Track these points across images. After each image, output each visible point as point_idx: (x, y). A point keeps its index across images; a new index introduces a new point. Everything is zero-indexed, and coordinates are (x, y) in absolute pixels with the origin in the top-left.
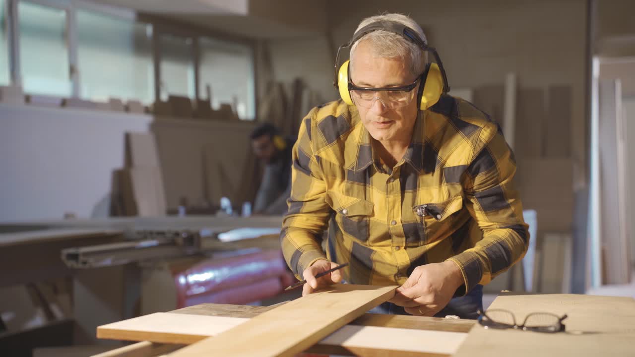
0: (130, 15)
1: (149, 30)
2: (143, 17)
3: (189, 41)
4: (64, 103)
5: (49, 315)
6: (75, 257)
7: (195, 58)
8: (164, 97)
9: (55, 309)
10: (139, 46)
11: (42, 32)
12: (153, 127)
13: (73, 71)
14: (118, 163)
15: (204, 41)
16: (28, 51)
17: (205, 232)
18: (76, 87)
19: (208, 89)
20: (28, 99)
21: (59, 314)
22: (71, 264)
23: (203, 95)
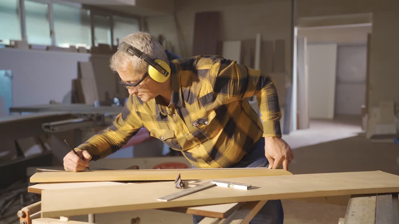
0: (79, 6)
1: (89, 12)
2: (85, 6)
3: (108, 18)
4: (48, 48)
5: (44, 148)
6: (48, 127)
7: (111, 26)
8: (96, 45)
9: (46, 145)
10: (84, 20)
11: (36, 15)
12: (91, 59)
13: (52, 33)
14: (75, 76)
15: (115, 17)
16: (30, 24)
17: (107, 114)
18: (54, 41)
19: (118, 40)
20: (30, 46)
21: (49, 148)
22: (46, 130)
23: (115, 43)
